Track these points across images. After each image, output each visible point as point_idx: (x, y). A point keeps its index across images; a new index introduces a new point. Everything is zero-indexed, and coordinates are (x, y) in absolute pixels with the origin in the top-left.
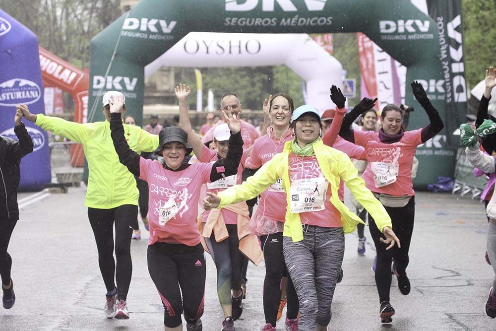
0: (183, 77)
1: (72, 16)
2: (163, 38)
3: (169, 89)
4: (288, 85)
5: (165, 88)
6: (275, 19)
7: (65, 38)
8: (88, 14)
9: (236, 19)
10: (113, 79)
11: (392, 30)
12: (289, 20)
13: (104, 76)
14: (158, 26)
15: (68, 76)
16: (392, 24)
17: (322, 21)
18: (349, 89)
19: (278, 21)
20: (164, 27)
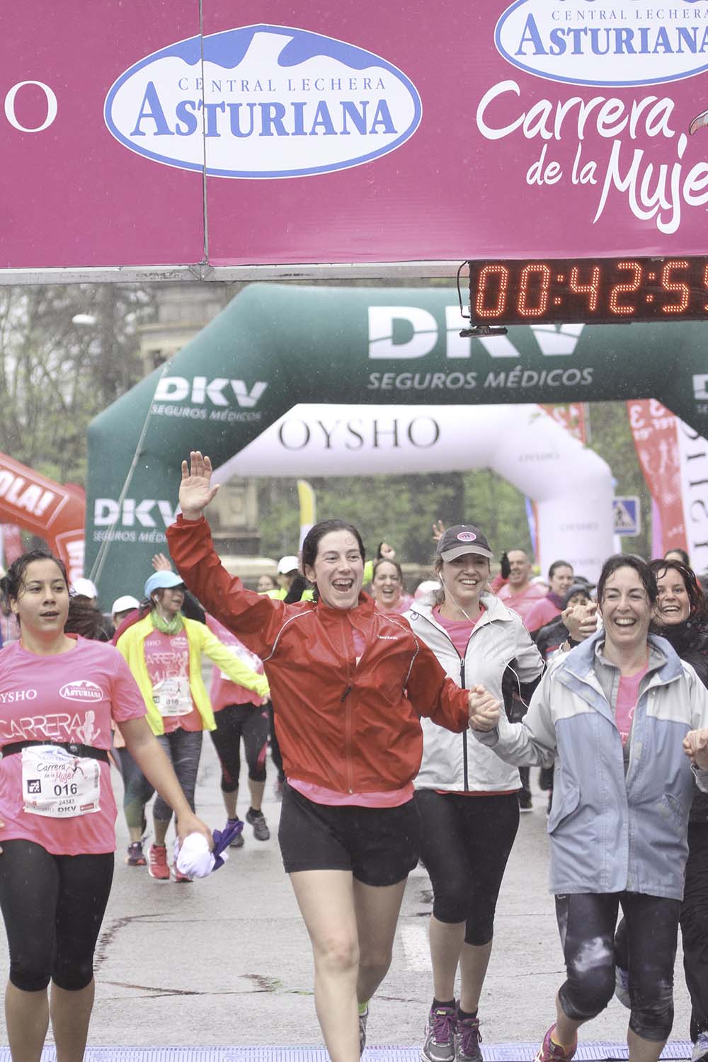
0: (274, 496)
1: (39, 372)
2: (240, 417)
3: (247, 524)
4: (495, 512)
5: (238, 520)
6: (474, 374)
7: (23, 420)
8: (71, 369)
9: (392, 375)
10: (138, 504)
12: (502, 376)
13: (116, 498)
14: (228, 392)
15: (36, 499)
17: (572, 377)
18: (626, 518)
19: (481, 379)
20: (242, 395)
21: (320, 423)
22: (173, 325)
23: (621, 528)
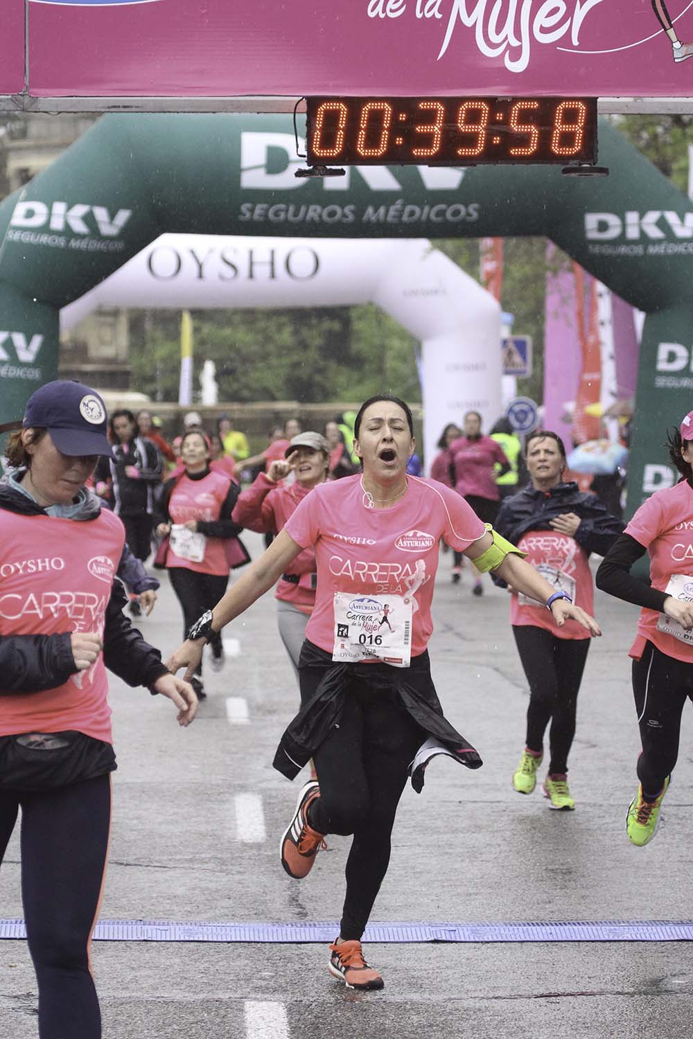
0: (148, 326)
3: (117, 355)
4: (383, 348)
5: (108, 352)
6: (352, 207)
9: (265, 206)
11: (613, 233)
12: (382, 210)
14: (89, 219)
16: (612, 220)
17: (456, 213)
18: (517, 359)
19: (359, 213)
20: (104, 222)
21: (192, 252)
22: (42, 142)
23: (510, 368)
